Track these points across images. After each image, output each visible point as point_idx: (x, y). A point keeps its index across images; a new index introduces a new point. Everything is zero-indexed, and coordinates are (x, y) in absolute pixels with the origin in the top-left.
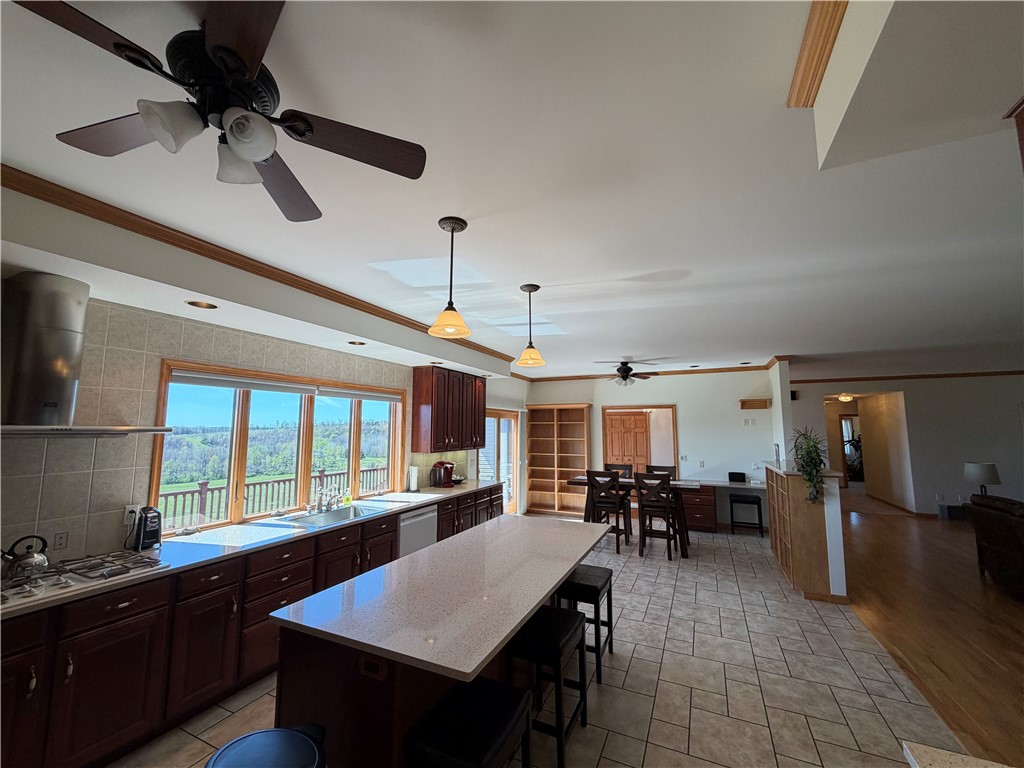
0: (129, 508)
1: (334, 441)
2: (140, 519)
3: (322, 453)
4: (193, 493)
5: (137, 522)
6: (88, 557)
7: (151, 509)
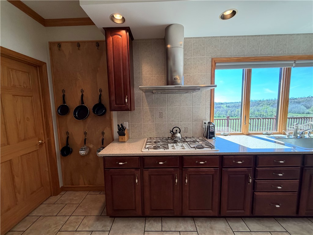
0: (204, 121)
1: (272, 107)
2: (208, 126)
3: (266, 111)
4: (225, 119)
5: (207, 127)
6: (193, 137)
7: (211, 123)
